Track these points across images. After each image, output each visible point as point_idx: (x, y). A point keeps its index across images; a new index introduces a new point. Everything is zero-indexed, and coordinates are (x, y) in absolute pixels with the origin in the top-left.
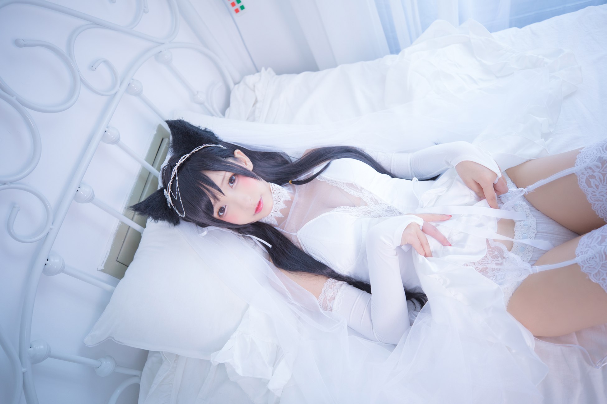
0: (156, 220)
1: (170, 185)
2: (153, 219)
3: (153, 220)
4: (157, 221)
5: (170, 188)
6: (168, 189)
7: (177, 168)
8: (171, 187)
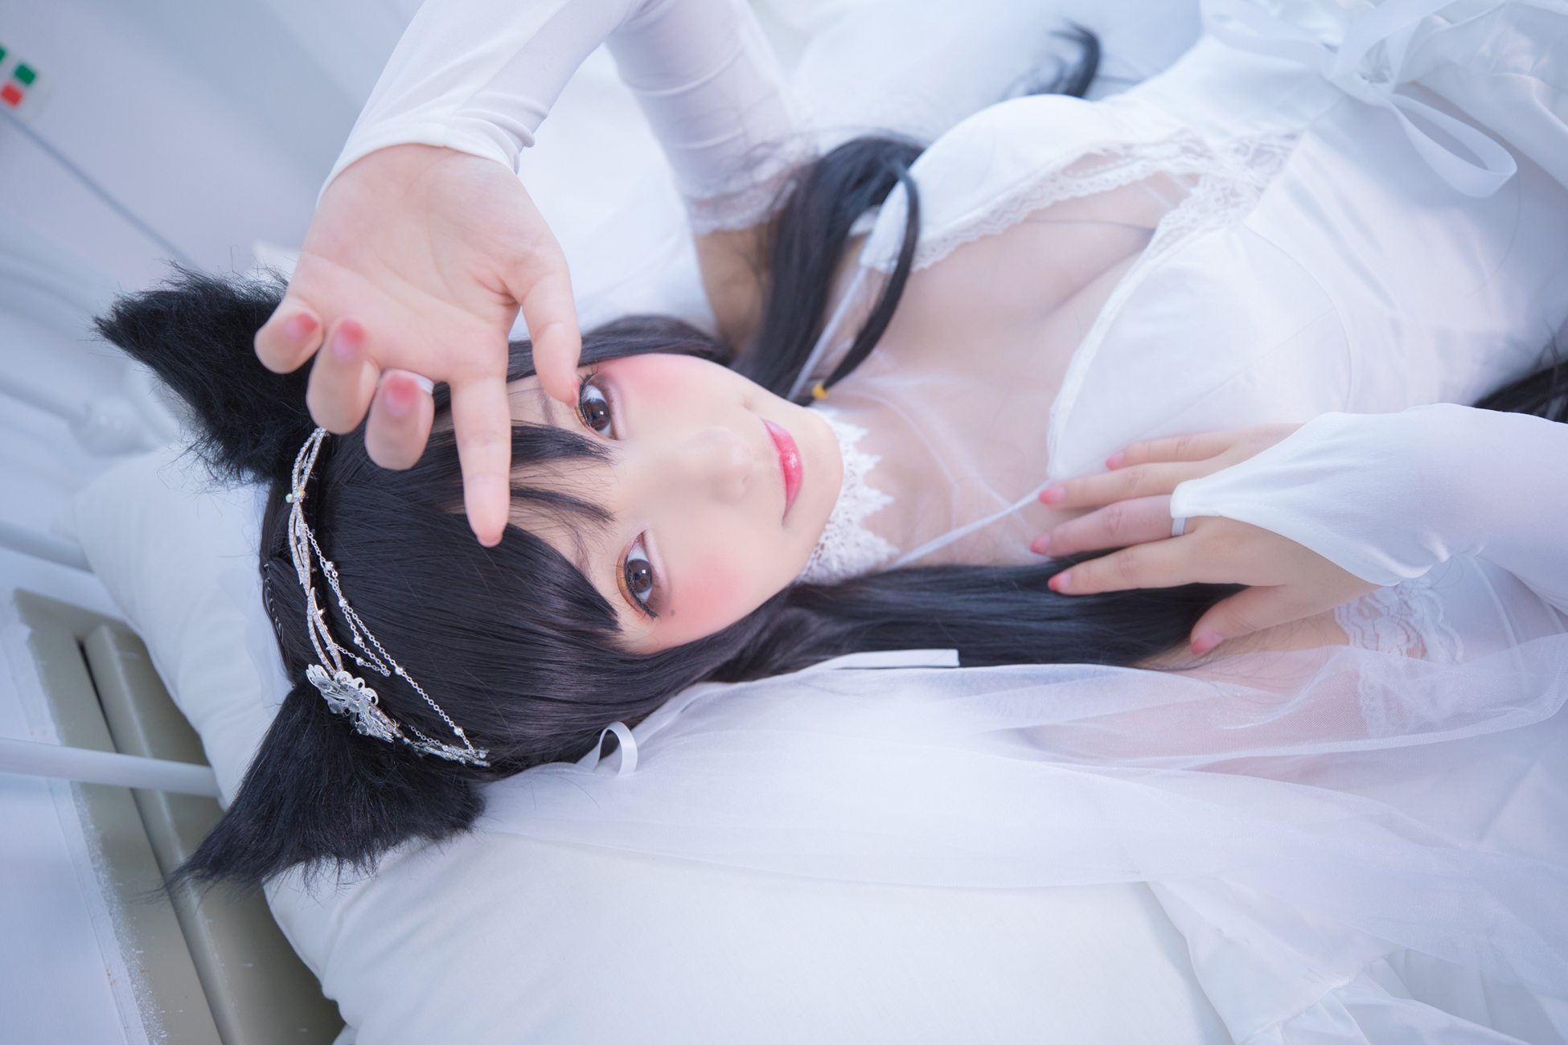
0: (362, 858)
1: (321, 624)
2: (340, 863)
3: (348, 867)
4: (367, 859)
5: (328, 639)
6: (319, 650)
7: (300, 517)
8: (330, 631)
